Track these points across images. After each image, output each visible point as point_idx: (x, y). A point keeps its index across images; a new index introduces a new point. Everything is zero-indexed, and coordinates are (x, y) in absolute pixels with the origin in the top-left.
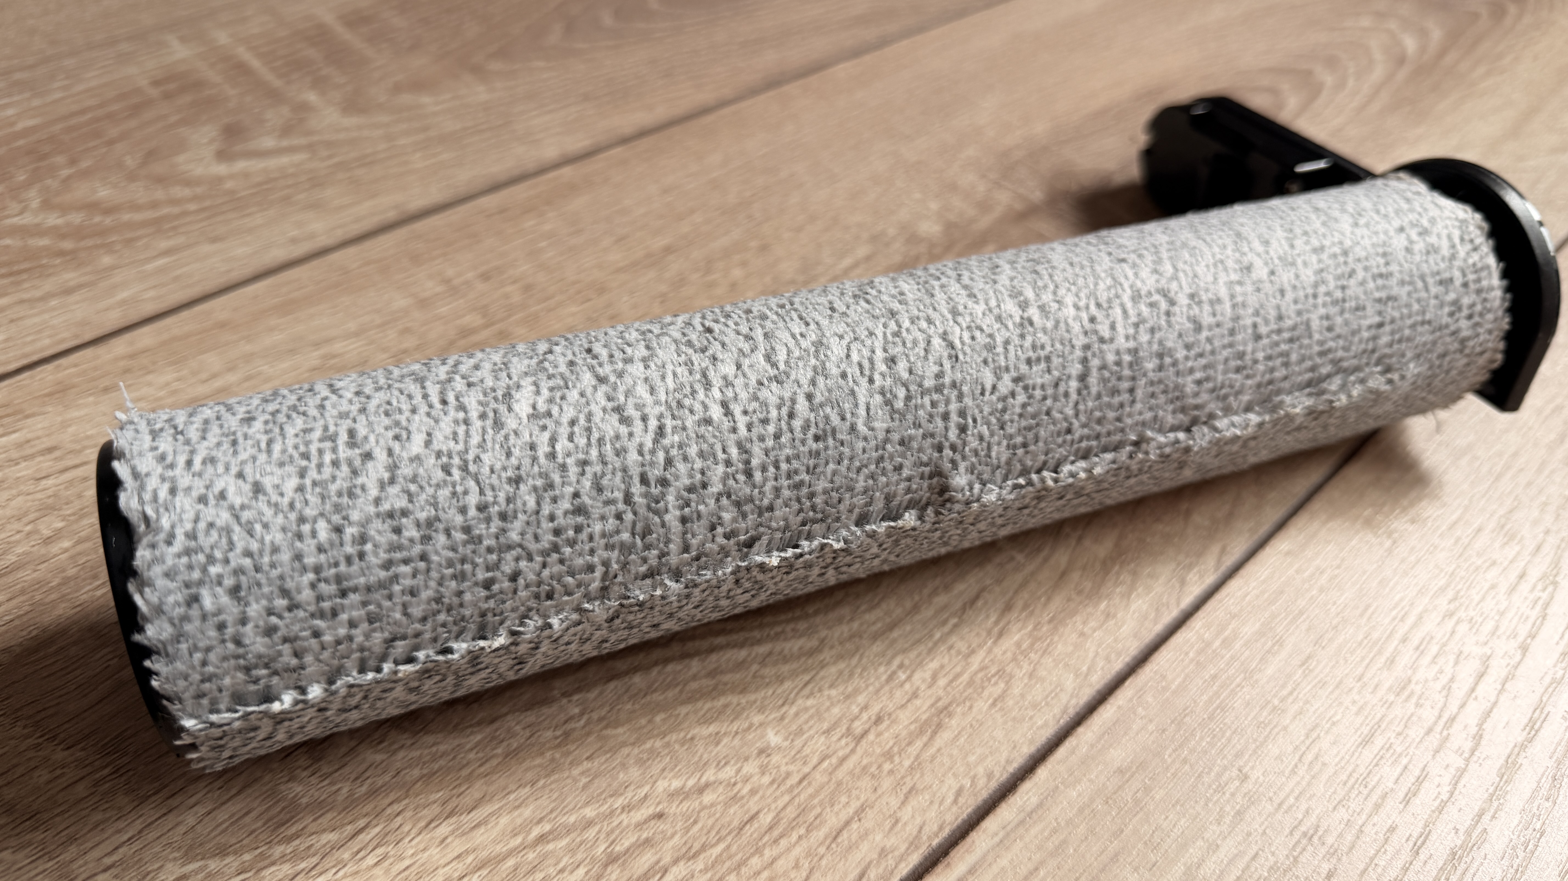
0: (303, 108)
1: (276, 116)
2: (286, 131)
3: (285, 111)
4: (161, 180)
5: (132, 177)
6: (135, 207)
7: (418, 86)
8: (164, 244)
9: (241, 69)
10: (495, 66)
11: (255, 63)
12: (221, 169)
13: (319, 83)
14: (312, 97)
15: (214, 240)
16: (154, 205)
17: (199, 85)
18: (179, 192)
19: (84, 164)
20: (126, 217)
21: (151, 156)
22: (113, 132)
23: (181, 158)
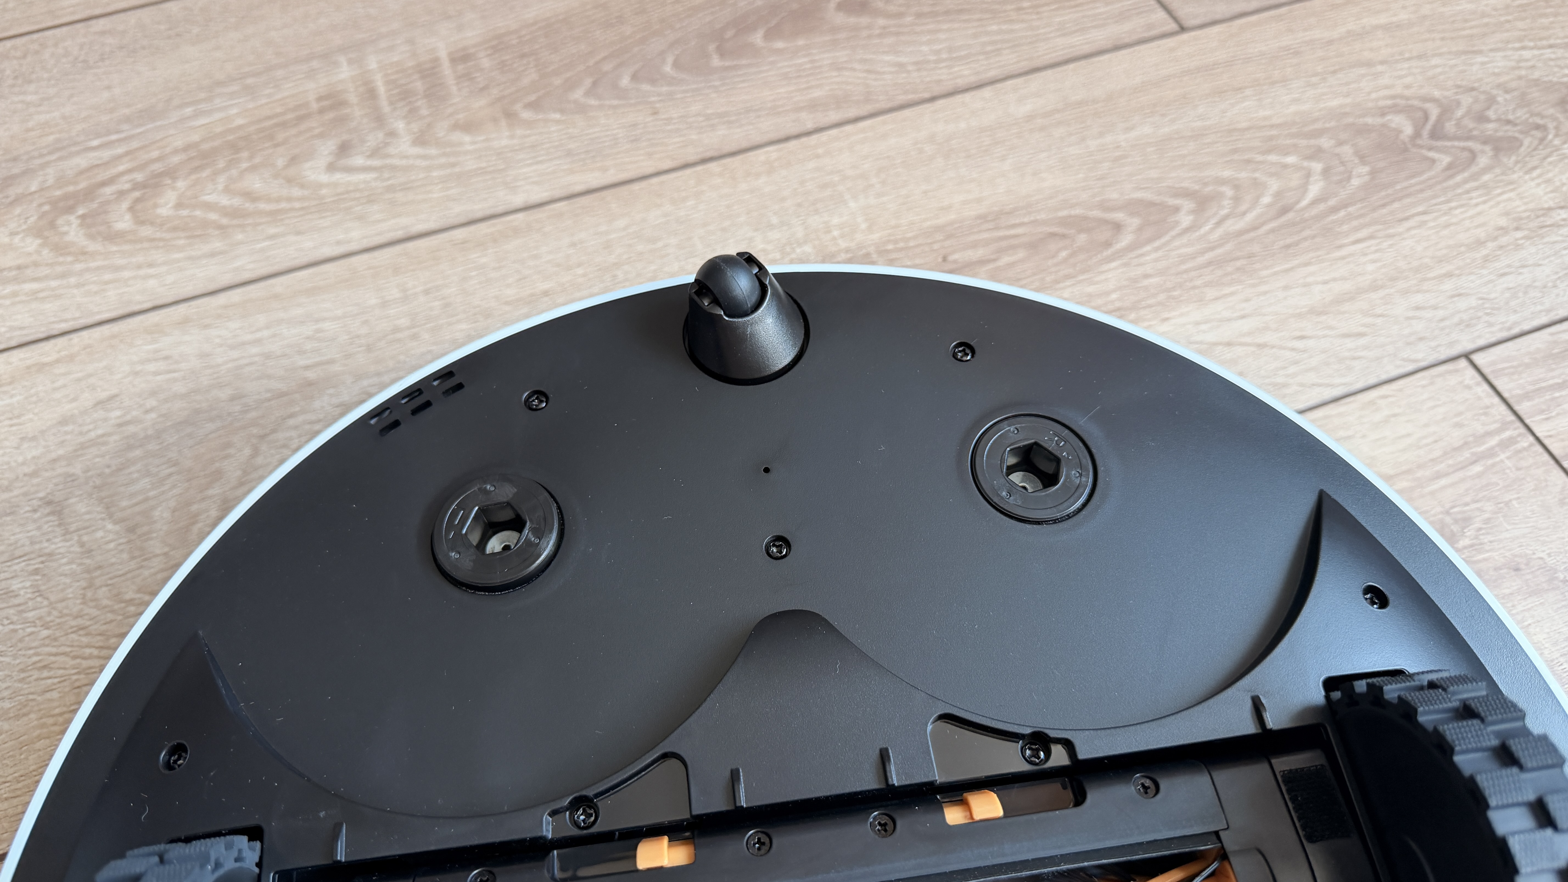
0: (392, 134)
1: (374, 138)
2: (375, 153)
3: (380, 135)
4: (290, 181)
5: (276, 176)
6: (268, 199)
7: (468, 127)
8: (272, 231)
9: (371, 94)
10: (526, 115)
11: (381, 89)
12: (324, 178)
13: (412, 113)
14: (400, 125)
15: (299, 233)
16: (278, 200)
17: (343, 103)
18: (296, 192)
19: (257, 160)
20: (262, 206)
21: (294, 160)
22: (280, 136)
23: (308, 165)
